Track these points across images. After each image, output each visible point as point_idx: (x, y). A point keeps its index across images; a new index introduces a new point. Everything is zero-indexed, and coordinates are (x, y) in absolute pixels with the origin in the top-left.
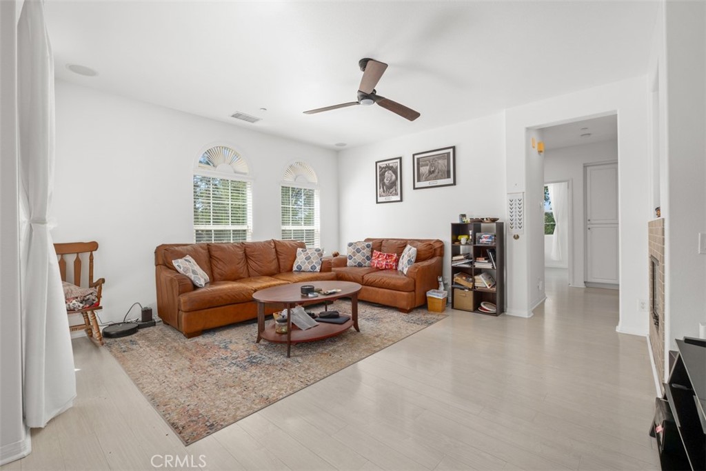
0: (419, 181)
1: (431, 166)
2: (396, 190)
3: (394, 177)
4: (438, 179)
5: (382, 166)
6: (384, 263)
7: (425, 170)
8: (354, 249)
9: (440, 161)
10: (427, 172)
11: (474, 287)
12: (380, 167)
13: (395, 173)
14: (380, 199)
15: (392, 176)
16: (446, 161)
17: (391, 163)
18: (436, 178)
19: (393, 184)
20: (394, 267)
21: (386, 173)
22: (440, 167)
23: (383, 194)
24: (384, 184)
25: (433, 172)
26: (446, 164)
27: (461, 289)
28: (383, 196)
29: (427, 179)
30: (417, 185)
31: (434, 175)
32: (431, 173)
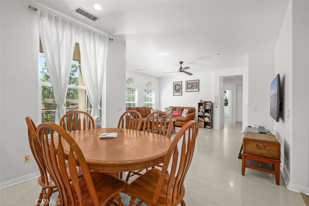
0: (188, 89)
1: (192, 85)
2: (180, 92)
3: (179, 88)
4: (194, 89)
6: (177, 114)
7: (189, 86)
8: (167, 110)
9: (194, 84)
11: (204, 121)
14: (174, 94)
19: (179, 90)
20: (180, 115)
21: (177, 86)
24: (176, 90)
25: (192, 87)
26: (196, 85)
27: (201, 122)
29: (190, 89)
30: (187, 90)
31: (192, 88)
32: (191, 87)
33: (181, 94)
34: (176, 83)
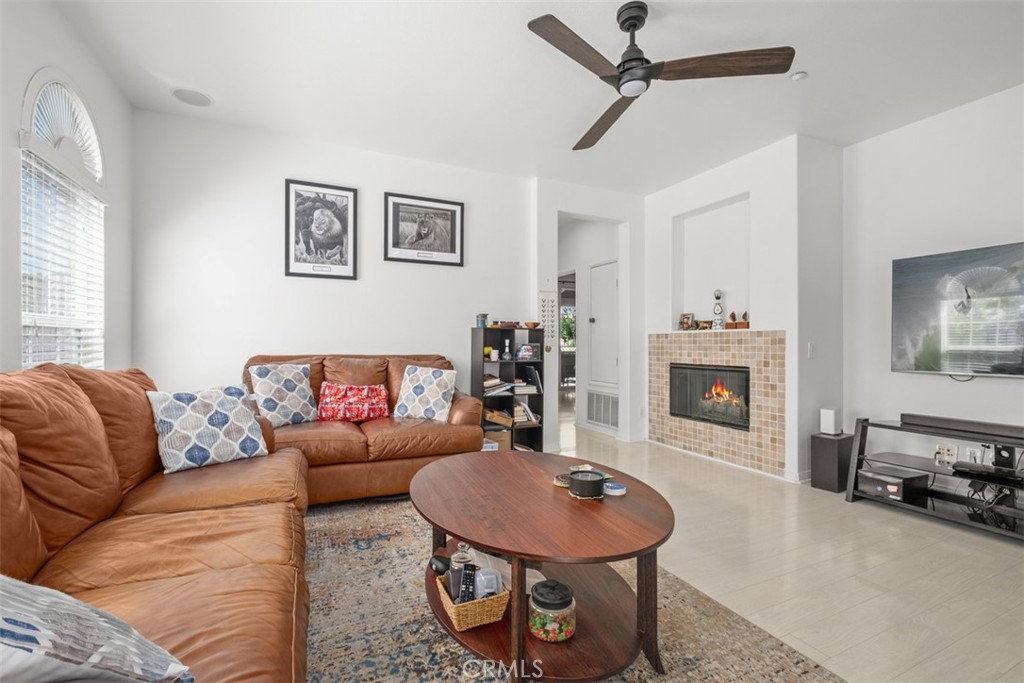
0: (396, 244)
1: (422, 223)
2: (342, 255)
3: (337, 226)
4: (434, 251)
5: (305, 195)
6: (366, 406)
8: (278, 381)
9: (438, 221)
10: (415, 234)
11: (514, 423)
12: (298, 195)
13: (341, 216)
14: (295, 267)
15: (331, 222)
16: (449, 223)
17: (331, 195)
18: (430, 248)
19: (336, 241)
20: (386, 414)
21: (317, 213)
22: (438, 230)
23: (305, 255)
24: (308, 235)
25: (426, 235)
26: (449, 227)
27: (496, 430)
28: (305, 261)
30: (394, 252)
31: (426, 242)
32: (420, 236)
33: (348, 271)
34: (310, 192)
